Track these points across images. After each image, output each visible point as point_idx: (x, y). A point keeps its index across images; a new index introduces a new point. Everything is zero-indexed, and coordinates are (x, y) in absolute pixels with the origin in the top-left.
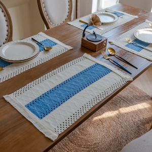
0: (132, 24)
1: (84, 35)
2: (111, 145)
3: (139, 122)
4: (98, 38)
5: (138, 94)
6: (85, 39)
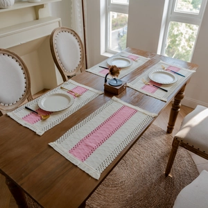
0: (144, 68)
1: (106, 81)
2: (136, 181)
3: (158, 157)
4: (119, 83)
5: (154, 130)
6: (107, 84)
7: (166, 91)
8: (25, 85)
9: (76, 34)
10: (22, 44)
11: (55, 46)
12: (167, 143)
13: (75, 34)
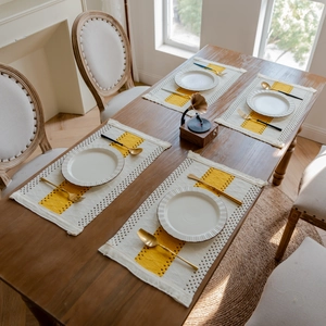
1: (183, 122)
7: (280, 130)
8: (34, 122)
9: (115, 21)
10: (18, 42)
11: (81, 48)
12: (274, 202)
13: (115, 23)
